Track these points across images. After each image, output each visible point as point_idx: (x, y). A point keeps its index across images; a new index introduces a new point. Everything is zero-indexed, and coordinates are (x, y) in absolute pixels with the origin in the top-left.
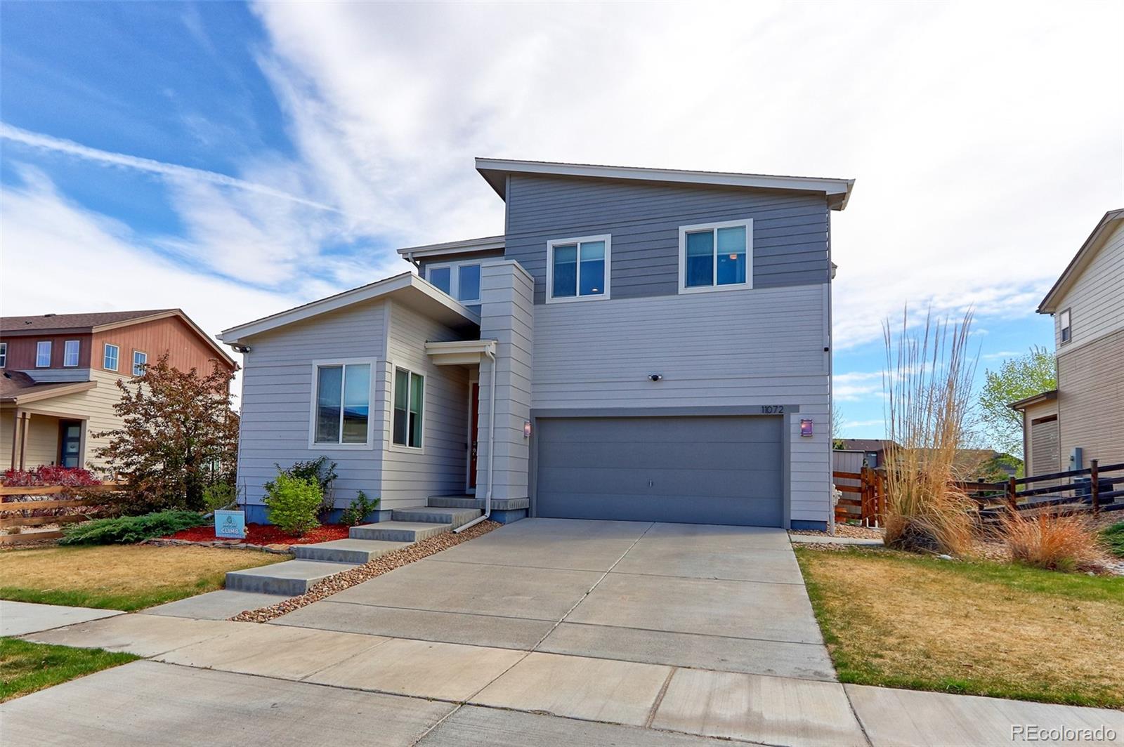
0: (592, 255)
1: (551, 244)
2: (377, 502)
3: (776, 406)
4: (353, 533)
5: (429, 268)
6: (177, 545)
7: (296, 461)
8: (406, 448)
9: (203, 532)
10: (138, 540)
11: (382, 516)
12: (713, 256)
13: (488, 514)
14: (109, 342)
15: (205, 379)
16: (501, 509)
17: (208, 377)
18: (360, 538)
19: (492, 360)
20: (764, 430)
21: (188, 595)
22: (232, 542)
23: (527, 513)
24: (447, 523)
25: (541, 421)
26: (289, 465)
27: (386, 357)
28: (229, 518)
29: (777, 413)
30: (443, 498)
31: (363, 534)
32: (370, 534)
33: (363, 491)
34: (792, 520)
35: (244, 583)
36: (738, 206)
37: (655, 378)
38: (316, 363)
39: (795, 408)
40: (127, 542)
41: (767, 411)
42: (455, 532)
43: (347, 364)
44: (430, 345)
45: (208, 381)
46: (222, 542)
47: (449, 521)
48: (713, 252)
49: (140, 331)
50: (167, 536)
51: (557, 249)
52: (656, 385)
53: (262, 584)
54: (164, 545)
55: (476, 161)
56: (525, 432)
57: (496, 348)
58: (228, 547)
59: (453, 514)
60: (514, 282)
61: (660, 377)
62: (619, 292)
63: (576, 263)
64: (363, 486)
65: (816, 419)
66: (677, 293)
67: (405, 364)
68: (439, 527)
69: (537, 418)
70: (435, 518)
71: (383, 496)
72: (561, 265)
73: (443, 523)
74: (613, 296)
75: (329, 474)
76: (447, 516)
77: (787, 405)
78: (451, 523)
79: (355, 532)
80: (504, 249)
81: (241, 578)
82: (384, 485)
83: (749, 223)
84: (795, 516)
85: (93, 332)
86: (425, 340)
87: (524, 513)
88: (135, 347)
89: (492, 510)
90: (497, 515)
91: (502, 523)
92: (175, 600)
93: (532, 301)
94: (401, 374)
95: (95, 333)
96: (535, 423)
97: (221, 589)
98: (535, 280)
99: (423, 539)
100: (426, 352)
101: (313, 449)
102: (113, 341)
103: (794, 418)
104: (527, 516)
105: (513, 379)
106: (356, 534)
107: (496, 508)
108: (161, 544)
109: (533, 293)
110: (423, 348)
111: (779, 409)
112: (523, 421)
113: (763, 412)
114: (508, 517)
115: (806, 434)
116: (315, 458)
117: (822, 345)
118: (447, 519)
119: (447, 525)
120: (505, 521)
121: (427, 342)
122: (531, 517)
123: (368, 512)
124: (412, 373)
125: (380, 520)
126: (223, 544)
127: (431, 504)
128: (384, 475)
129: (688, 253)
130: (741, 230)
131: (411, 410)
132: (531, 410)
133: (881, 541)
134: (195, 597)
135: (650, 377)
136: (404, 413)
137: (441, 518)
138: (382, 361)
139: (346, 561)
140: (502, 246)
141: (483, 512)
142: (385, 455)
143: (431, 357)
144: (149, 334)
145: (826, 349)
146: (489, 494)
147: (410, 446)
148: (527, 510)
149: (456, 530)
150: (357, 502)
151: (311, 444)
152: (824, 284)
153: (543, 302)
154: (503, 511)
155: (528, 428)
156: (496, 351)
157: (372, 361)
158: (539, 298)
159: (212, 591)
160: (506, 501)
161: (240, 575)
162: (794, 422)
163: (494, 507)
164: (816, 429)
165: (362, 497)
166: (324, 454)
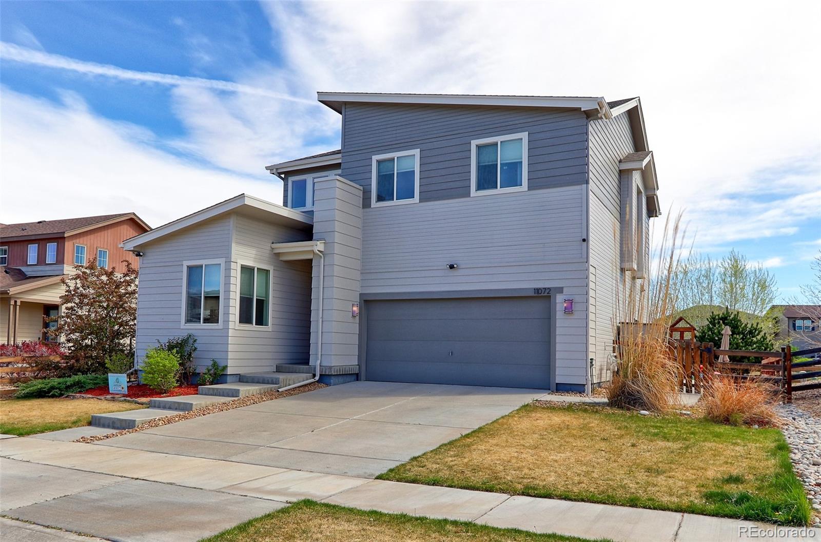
0: (405, 166)
1: (375, 158)
2: (225, 367)
3: (545, 289)
4: (201, 391)
5: (291, 179)
6: (83, 398)
7: (168, 338)
8: (254, 327)
9: (101, 389)
10: (61, 395)
11: (229, 378)
12: (497, 164)
13: (317, 378)
14: (79, 242)
15: (122, 275)
16: (327, 373)
17: (124, 274)
18: (205, 395)
19: (321, 256)
20: (536, 308)
21: (63, 428)
22: (117, 396)
23: (357, 377)
24: (276, 384)
25: (368, 303)
26: (165, 341)
27: (231, 258)
28: (117, 379)
29: (546, 294)
30: (291, 366)
31: (207, 392)
32: (211, 392)
33: (215, 360)
34: (557, 384)
35: (102, 422)
36: (517, 122)
37: (452, 267)
38: (186, 263)
39: (560, 290)
40: (53, 396)
41: (538, 293)
42: (278, 391)
43: (206, 264)
44: (274, 246)
45: (124, 277)
46: (111, 396)
47: (277, 383)
48: (497, 161)
49: (103, 233)
50: (80, 392)
51: (379, 162)
52: (452, 272)
53: (111, 422)
54: (75, 398)
55: (318, 95)
56: (353, 312)
57: (325, 247)
58: (113, 400)
59: (281, 377)
60: (338, 193)
61: (455, 266)
62: (425, 197)
63: (394, 174)
64: (216, 356)
65: (577, 299)
66: (470, 196)
67: (252, 262)
68: (265, 387)
69: (364, 301)
70: (268, 380)
71: (230, 363)
72: (383, 175)
73: (274, 384)
74: (421, 200)
75: (192, 347)
76: (276, 379)
77: (553, 288)
78: (278, 384)
79: (202, 390)
80: (340, 163)
81: (100, 418)
82: (230, 355)
83: (524, 136)
84: (559, 380)
85: (65, 236)
86: (271, 242)
87: (355, 377)
88: (99, 246)
89: (320, 375)
90: (325, 379)
91: (328, 384)
92: (53, 431)
93: (361, 206)
94: (247, 271)
95: (67, 237)
96: (363, 305)
97: (88, 425)
98: (363, 188)
99: (247, 395)
100: (272, 251)
101: (184, 328)
102: (81, 242)
103: (559, 298)
104: (357, 380)
105: (337, 270)
106: (202, 392)
107: (324, 373)
108: (74, 398)
109: (361, 200)
110: (269, 248)
111: (547, 291)
112: (351, 303)
113: (535, 294)
114: (333, 380)
115: (569, 310)
116: (182, 335)
117: (582, 237)
118: (276, 381)
119: (276, 385)
120: (331, 383)
121: (273, 243)
122: (360, 380)
123: (218, 375)
124: (258, 268)
125: (228, 382)
126: (111, 397)
127: (279, 370)
128: (230, 348)
129: (478, 162)
130: (519, 141)
131: (257, 296)
132: (361, 294)
133: (606, 400)
134: (67, 430)
135: (448, 266)
136: (251, 300)
137: (272, 380)
138: (228, 262)
139: (179, 409)
140: (340, 161)
141: (314, 376)
142: (231, 333)
143: (278, 255)
144: (109, 234)
145: (584, 240)
146: (319, 362)
147: (256, 325)
148: (357, 375)
149: (280, 390)
150: (210, 368)
151: (183, 324)
152: (583, 185)
153: (370, 206)
154: (328, 375)
155: (355, 309)
156: (325, 250)
157: (222, 261)
158: (366, 203)
159: (81, 426)
160: (331, 368)
161: (99, 417)
162: (560, 301)
163: (322, 372)
164: (576, 307)
165: (215, 364)
166: (190, 332)
